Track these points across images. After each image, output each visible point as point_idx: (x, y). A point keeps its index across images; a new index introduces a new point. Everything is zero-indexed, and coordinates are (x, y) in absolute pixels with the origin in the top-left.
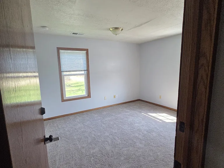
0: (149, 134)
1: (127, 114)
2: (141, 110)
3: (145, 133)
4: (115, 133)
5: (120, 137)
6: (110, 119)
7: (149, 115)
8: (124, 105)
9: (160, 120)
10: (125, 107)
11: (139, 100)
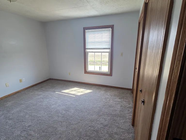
0: (67, 112)
1: (39, 97)
2: (54, 89)
3: (64, 112)
4: (29, 126)
5: (36, 130)
6: (18, 109)
7: (62, 92)
8: (35, 88)
9: (74, 95)
10: (37, 90)
11: (50, 79)
